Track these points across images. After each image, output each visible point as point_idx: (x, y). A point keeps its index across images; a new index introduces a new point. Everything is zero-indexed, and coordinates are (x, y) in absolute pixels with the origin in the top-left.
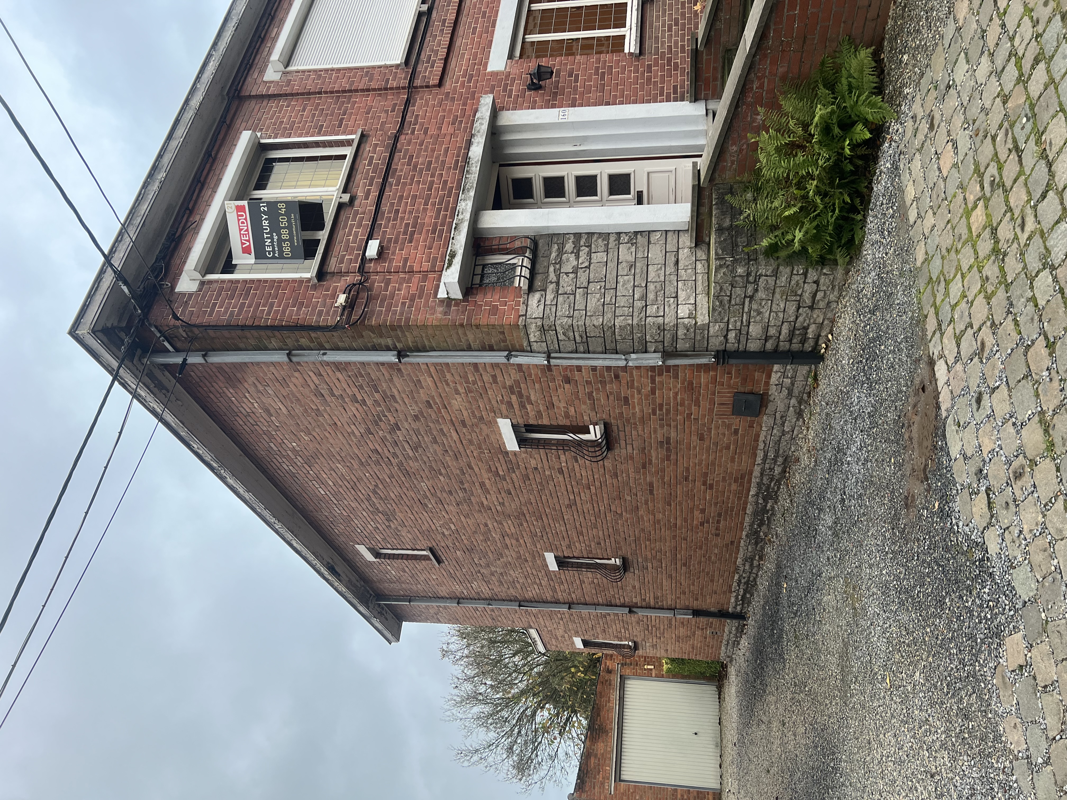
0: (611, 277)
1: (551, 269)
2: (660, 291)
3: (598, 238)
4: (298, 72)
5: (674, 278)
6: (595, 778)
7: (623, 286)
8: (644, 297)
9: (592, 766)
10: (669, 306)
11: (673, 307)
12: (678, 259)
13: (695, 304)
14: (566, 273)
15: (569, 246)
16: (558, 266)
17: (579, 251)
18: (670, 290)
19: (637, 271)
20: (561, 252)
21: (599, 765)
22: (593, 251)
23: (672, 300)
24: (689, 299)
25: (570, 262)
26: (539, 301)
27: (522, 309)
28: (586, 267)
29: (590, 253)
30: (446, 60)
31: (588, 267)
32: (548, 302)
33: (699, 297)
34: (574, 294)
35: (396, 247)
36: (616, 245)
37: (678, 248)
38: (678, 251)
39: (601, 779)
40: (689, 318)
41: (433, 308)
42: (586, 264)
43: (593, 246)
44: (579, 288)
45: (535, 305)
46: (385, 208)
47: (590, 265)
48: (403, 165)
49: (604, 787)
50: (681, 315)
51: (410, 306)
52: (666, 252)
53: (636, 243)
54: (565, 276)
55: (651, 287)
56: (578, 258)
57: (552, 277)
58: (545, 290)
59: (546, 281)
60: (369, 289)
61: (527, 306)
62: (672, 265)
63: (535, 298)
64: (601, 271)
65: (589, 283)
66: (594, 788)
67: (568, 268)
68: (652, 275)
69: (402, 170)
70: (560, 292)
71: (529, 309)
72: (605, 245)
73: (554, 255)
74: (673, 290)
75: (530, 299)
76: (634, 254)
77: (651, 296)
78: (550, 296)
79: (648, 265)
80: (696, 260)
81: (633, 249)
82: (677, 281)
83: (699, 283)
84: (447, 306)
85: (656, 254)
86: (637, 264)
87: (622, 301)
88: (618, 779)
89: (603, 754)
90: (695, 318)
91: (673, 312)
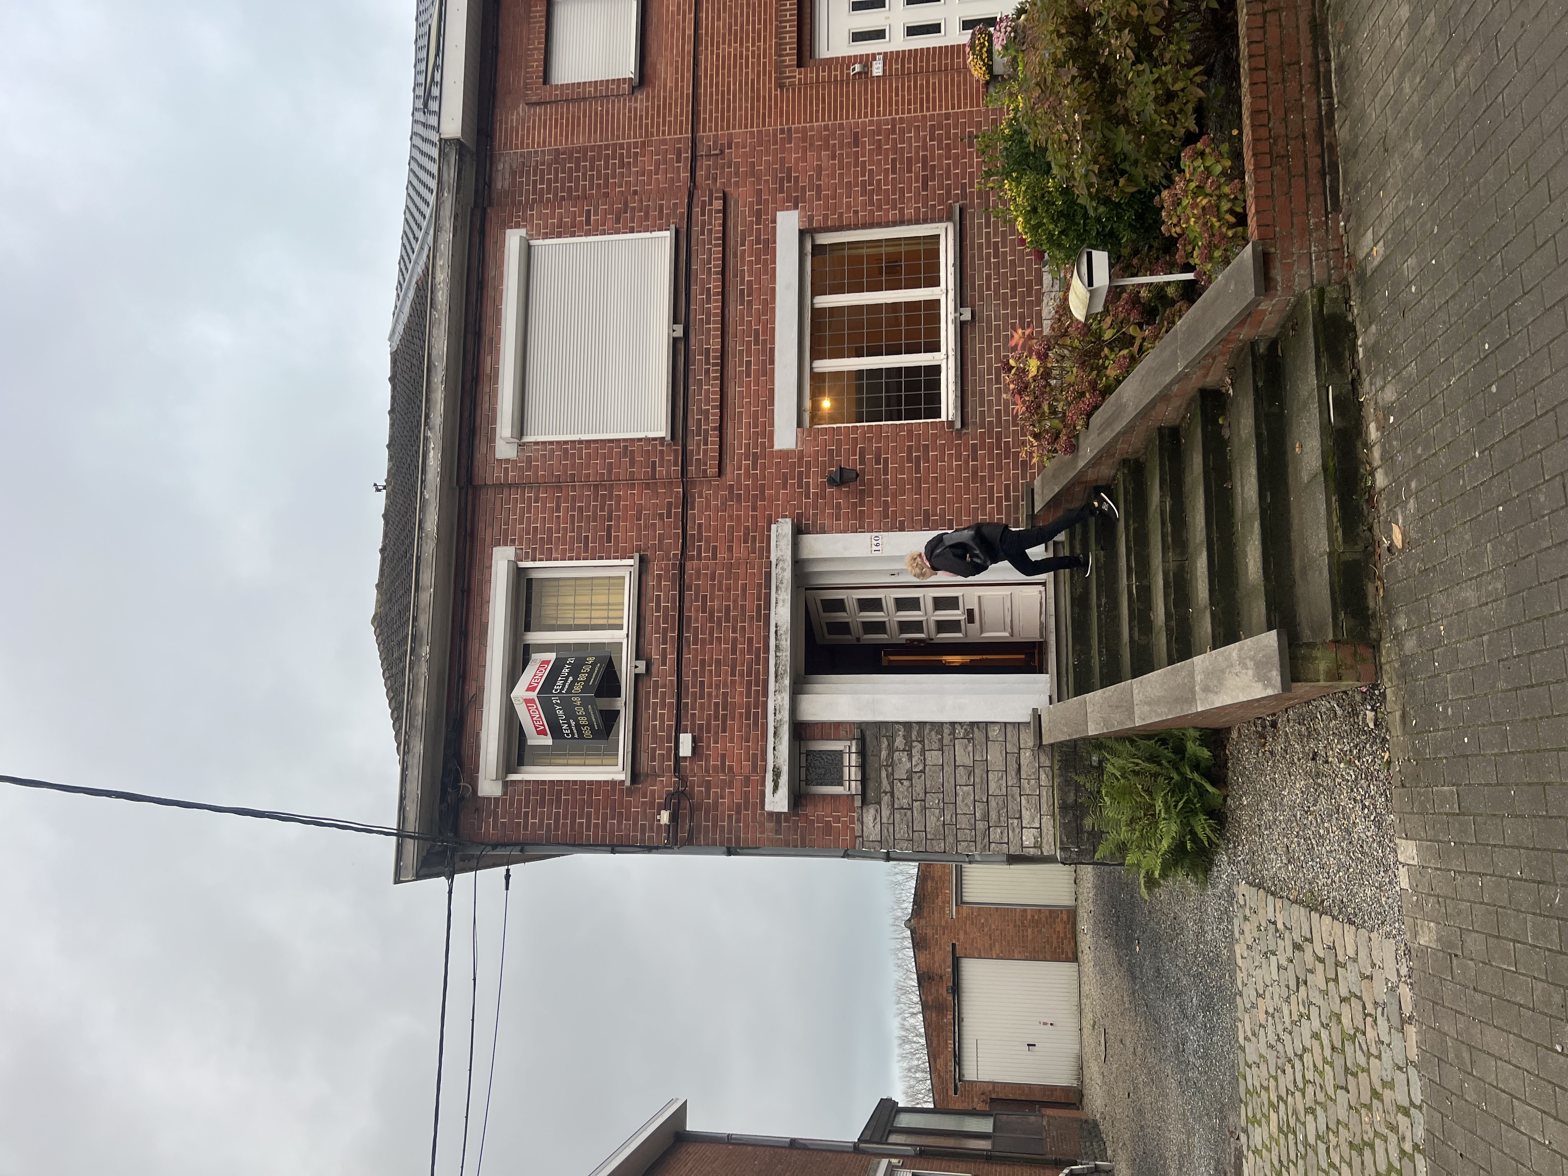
0: (949, 786)
1: (884, 774)
2: (1003, 809)
3: (931, 730)
4: (536, 443)
5: (1016, 790)
6: (933, 902)
7: (963, 801)
8: (986, 817)
9: (929, 890)
10: (1013, 830)
11: (1017, 832)
12: (1019, 765)
13: (1040, 828)
14: (900, 780)
15: (899, 742)
16: (890, 769)
17: (911, 747)
18: (1013, 806)
19: (977, 780)
20: (891, 750)
21: (937, 888)
22: (927, 748)
23: (1016, 821)
24: (1033, 821)
25: (903, 764)
26: (875, 819)
27: (857, 826)
28: (921, 771)
29: (923, 752)
30: (721, 429)
31: (923, 771)
32: (884, 820)
33: (1044, 819)
34: (911, 809)
35: (709, 737)
36: (951, 741)
37: (1020, 748)
38: (1019, 753)
39: (940, 904)
40: (1034, 847)
41: (762, 825)
42: (920, 767)
43: (926, 741)
44: (916, 801)
45: (871, 825)
46: (687, 678)
47: (924, 768)
48: (697, 611)
49: (944, 912)
50: (1026, 843)
51: (738, 821)
52: (1006, 753)
53: (972, 738)
54: (899, 784)
55: (993, 803)
56: (910, 757)
57: (886, 786)
58: (879, 803)
59: (879, 791)
60: (691, 796)
61: (862, 823)
62: (1013, 773)
63: (869, 816)
64: (938, 777)
65: (926, 793)
66: (933, 913)
67: (901, 773)
68: (993, 786)
69: (697, 621)
70: (896, 806)
71: (865, 828)
72: (939, 740)
73: (884, 754)
74: (1016, 808)
75: (865, 815)
76: (971, 754)
77: (993, 815)
78: (886, 812)
79: (988, 771)
80: (1039, 767)
81: (970, 748)
82: (1021, 795)
83: (1044, 800)
84: (776, 822)
85: (995, 756)
86: (976, 771)
87: (963, 822)
88: (960, 902)
89: (940, 876)
90: (1040, 847)
91: (1018, 838)
